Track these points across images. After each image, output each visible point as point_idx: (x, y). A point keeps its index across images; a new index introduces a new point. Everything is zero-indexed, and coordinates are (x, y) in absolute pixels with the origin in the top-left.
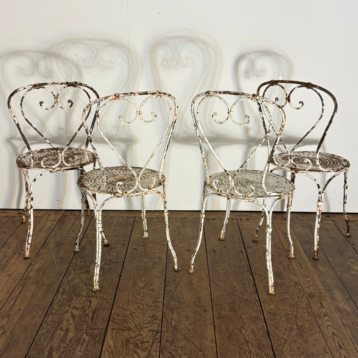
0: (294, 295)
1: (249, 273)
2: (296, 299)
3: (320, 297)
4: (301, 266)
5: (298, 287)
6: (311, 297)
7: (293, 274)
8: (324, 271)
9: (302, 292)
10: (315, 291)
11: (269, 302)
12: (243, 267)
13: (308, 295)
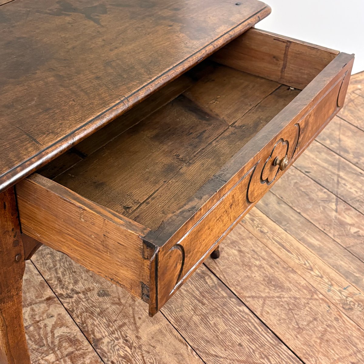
0: (328, 317)
1: (234, 300)
2: (338, 325)
3: (359, 304)
4: (284, 247)
5: (318, 296)
6: (349, 309)
7: (291, 272)
8: (320, 245)
9: (331, 305)
10: (343, 293)
11: (311, 353)
12: (217, 291)
13: (343, 308)
